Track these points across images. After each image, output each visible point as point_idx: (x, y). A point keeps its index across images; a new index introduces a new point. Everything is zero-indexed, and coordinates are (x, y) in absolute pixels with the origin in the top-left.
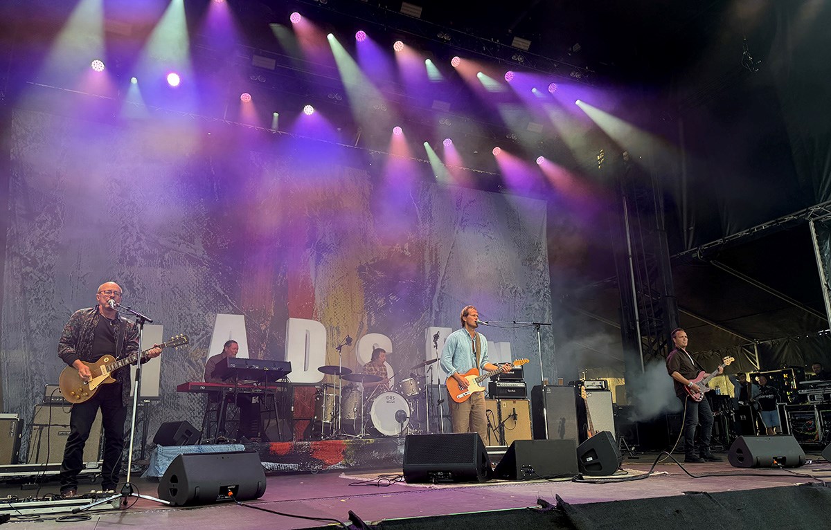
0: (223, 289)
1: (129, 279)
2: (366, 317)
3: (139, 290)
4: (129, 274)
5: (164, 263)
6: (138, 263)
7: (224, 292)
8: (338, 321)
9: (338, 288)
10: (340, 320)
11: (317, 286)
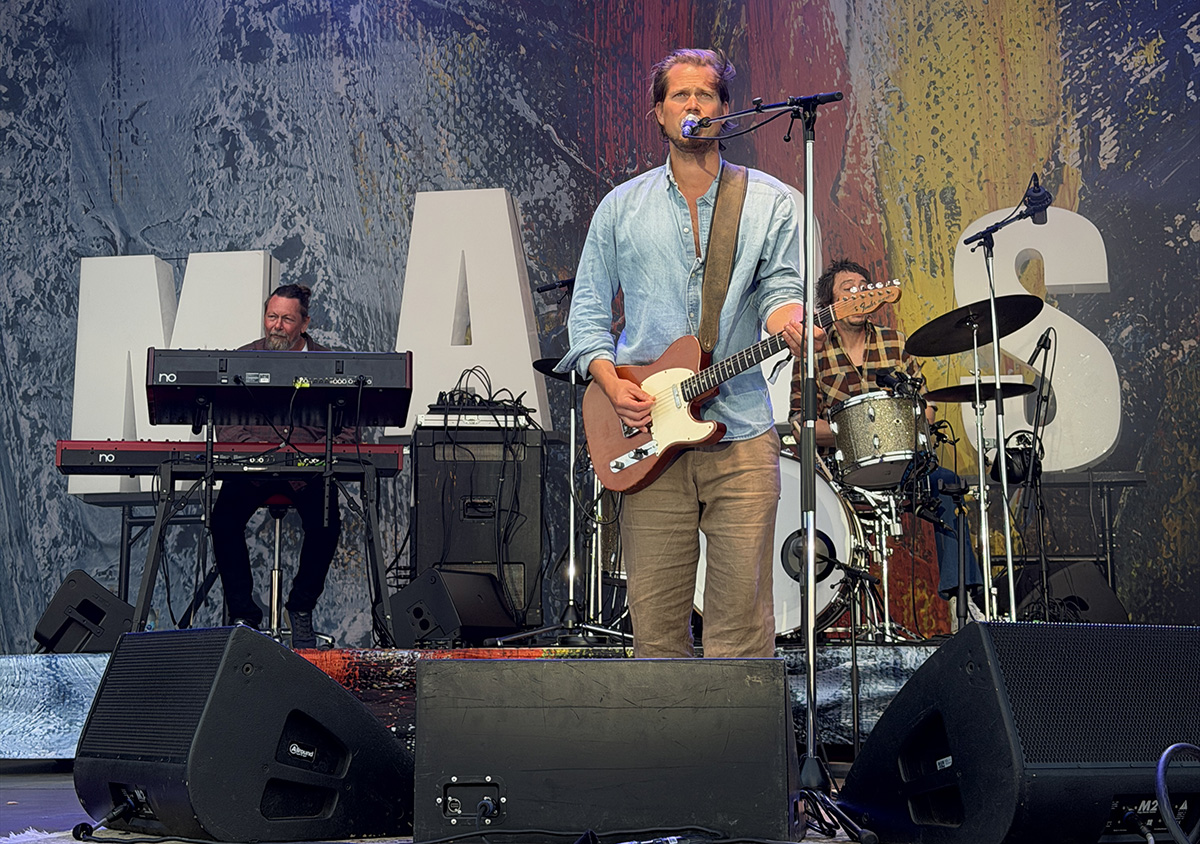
0: (534, 107)
1: (254, 104)
2: (1073, 136)
3: (282, 137)
4: (250, 90)
5: (349, 40)
6: (276, 50)
7: (540, 114)
8: (949, 167)
9: (940, 27)
10: (957, 161)
11: (857, 34)
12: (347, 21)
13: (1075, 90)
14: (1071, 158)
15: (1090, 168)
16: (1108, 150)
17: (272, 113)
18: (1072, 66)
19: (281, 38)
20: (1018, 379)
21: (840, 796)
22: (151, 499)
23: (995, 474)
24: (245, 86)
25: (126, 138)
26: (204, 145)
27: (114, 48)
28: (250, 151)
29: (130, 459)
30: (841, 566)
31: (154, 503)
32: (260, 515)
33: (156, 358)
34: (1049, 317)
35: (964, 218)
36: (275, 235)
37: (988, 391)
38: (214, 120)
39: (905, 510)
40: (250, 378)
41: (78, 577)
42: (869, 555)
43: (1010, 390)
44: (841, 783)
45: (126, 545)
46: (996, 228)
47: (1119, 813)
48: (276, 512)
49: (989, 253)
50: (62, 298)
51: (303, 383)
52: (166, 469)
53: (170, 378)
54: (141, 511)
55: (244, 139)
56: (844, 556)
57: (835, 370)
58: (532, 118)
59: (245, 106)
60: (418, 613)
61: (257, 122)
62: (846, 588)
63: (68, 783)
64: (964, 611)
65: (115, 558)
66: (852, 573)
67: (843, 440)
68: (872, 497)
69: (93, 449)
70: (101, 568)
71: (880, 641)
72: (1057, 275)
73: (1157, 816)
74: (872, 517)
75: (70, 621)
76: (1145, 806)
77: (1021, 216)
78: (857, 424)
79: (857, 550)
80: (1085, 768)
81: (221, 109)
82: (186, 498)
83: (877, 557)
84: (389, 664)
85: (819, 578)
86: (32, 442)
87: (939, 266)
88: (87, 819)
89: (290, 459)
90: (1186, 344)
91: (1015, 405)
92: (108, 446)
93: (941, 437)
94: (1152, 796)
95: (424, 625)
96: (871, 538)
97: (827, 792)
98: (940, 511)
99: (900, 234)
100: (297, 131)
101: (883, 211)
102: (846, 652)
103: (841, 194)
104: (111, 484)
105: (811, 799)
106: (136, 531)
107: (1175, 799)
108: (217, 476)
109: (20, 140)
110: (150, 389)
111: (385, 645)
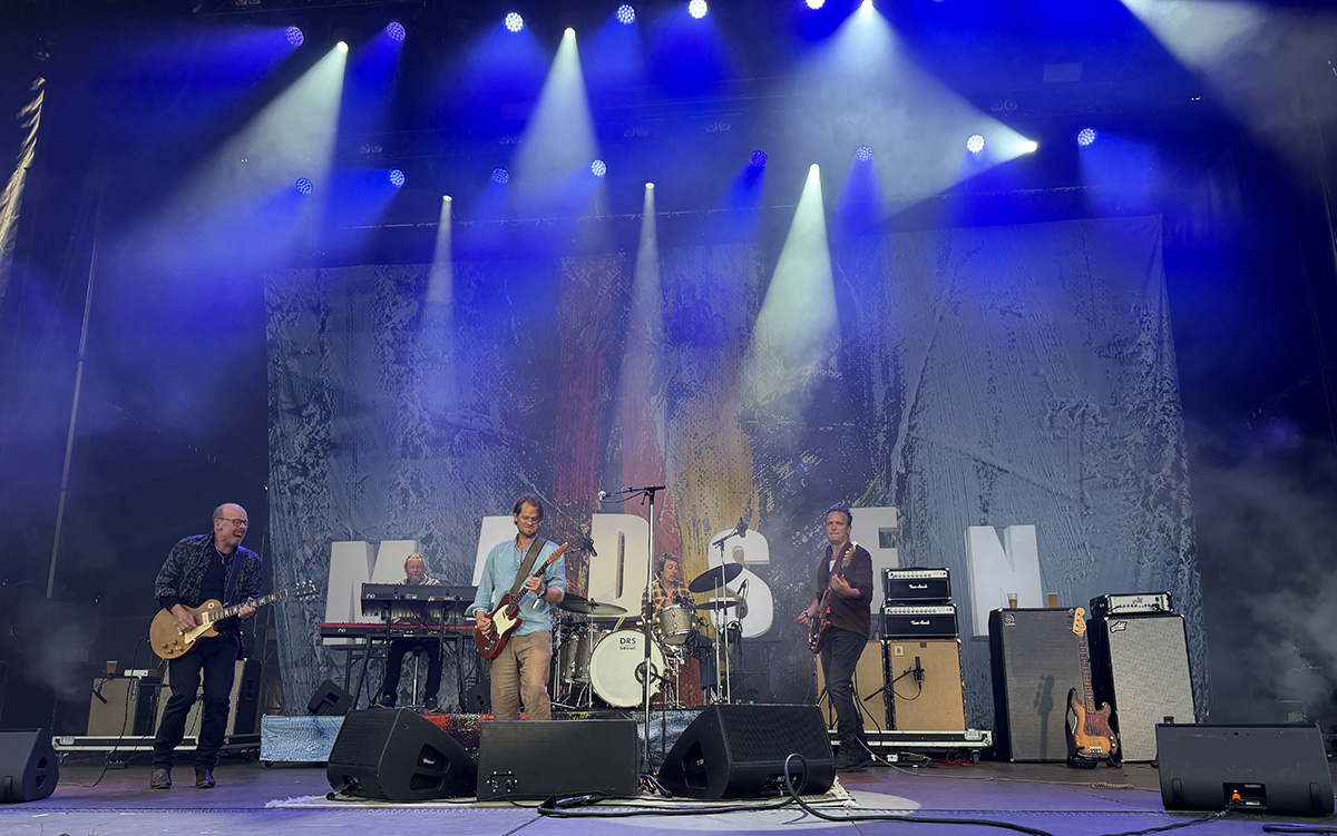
0: (527, 476)
2: (756, 499)
3: (427, 492)
5: (454, 449)
6: (424, 454)
7: (529, 479)
8: (707, 510)
9: (704, 453)
10: (710, 508)
11: (669, 454)
12: (453, 441)
13: (756, 481)
14: (756, 508)
15: (763, 513)
16: (770, 506)
17: (422, 481)
18: (757, 470)
19: (426, 448)
20: (732, 599)
21: (657, 776)
22: (362, 647)
23: (723, 639)
24: (411, 469)
25: (359, 490)
26: (393, 494)
27: (354, 451)
28: (413, 497)
29: (353, 631)
30: (660, 678)
31: (362, 649)
32: (408, 655)
33: (366, 587)
34: (745, 574)
35: (712, 532)
36: (422, 533)
37: (721, 605)
38: (398, 484)
39: (686, 656)
40: (408, 597)
41: (328, 682)
42: (671, 672)
43: (730, 604)
44: (658, 769)
45: (348, 667)
46: (726, 538)
47: (769, 782)
48: (417, 654)
49: (722, 549)
50: (324, 559)
51: (431, 599)
52: (369, 636)
53: (372, 597)
54: (354, 653)
55: (411, 492)
56: (661, 674)
57: (660, 598)
58: (526, 481)
59: (412, 478)
60: (479, 697)
61: (416, 485)
62: (661, 686)
63: (324, 772)
64: (709, 697)
65: (343, 672)
66: (664, 680)
67: (662, 625)
68: (673, 648)
69: (336, 627)
70: (337, 678)
71: (675, 709)
72: (749, 558)
73: (784, 782)
74: (673, 656)
75: (323, 701)
76: (779, 779)
77: (736, 534)
78: (668, 618)
79: (666, 670)
80: (756, 764)
81: (401, 479)
82: (379, 647)
83: (674, 673)
84: (466, 721)
85: (651, 682)
86: (310, 621)
87: (703, 551)
88: (332, 790)
89: (425, 632)
90: (800, 584)
91: (731, 610)
92: (343, 625)
93: (702, 624)
94: (783, 775)
95: (482, 703)
96: (672, 665)
97: (652, 775)
98: (700, 654)
99: (685, 537)
100: (433, 488)
101: (679, 528)
102: (661, 713)
103: (661, 519)
104: (343, 641)
105: (645, 778)
106: (353, 661)
107: (791, 776)
108: (391, 638)
109: (307, 489)
110: (362, 601)
111: (464, 712)
